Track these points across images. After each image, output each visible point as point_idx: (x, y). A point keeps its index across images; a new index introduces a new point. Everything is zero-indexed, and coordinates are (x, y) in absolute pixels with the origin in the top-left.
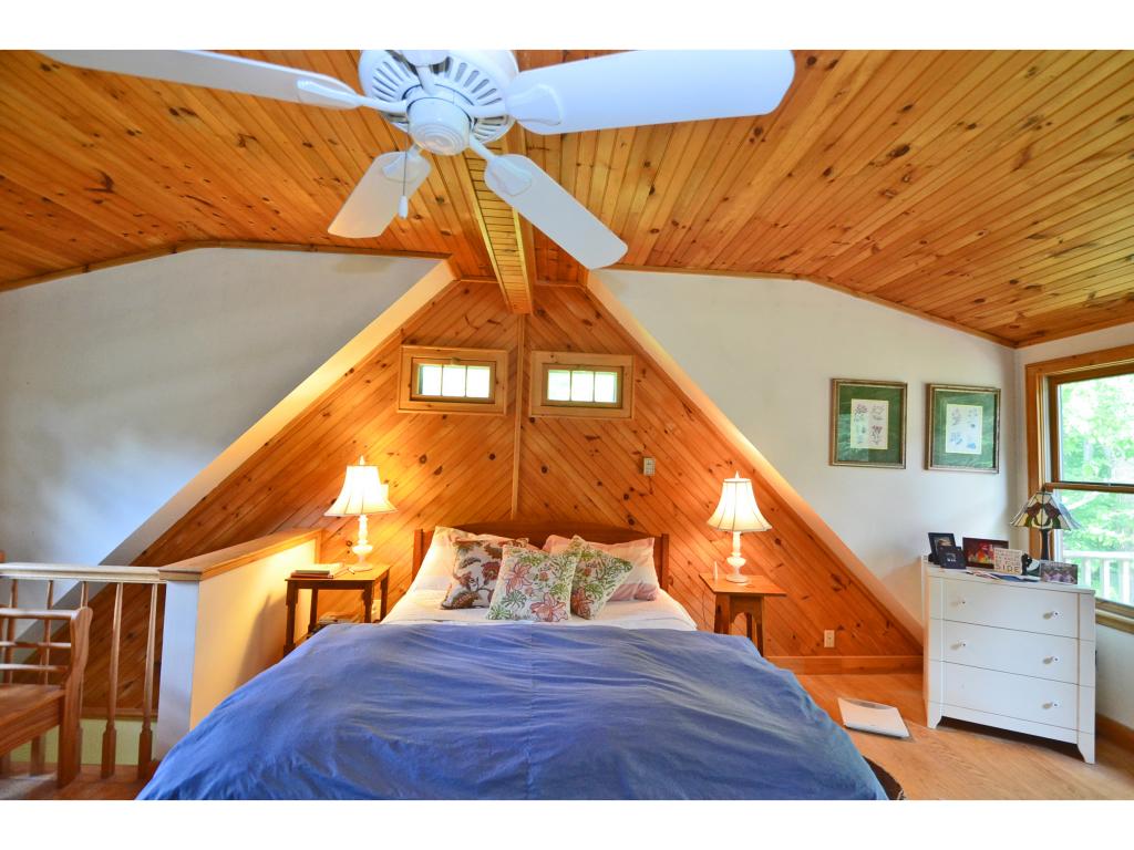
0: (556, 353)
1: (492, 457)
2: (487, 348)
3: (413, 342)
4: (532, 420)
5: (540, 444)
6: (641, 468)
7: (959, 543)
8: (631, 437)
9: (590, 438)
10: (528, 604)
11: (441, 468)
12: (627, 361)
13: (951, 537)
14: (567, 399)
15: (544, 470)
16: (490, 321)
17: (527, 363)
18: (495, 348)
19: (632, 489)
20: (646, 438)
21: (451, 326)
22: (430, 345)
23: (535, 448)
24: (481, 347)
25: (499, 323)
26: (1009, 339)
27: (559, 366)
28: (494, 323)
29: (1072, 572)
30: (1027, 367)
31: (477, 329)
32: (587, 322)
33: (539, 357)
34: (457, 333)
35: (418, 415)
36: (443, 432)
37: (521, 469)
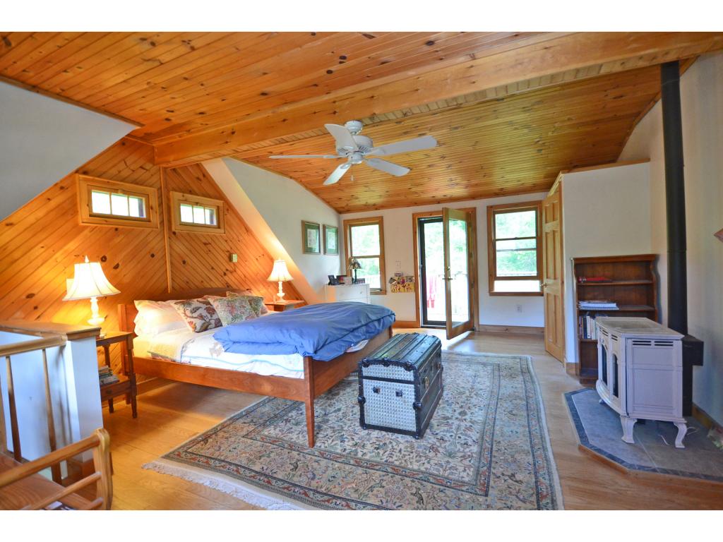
0: (185, 195)
1: (153, 256)
2: (141, 185)
3: (85, 173)
4: (174, 233)
5: (180, 248)
6: (230, 259)
7: (335, 278)
8: (225, 244)
9: (205, 244)
10: (244, 318)
11: (118, 265)
12: (220, 203)
13: (333, 276)
14: (192, 222)
15: (184, 262)
16: (141, 167)
17: (168, 199)
18: (146, 186)
19: (227, 270)
20: (230, 243)
21: (113, 166)
22: (99, 177)
23: (178, 250)
24: (137, 184)
25: (147, 170)
26: (340, 211)
27: (186, 202)
28: (144, 169)
29: (363, 280)
30: (344, 221)
31: (133, 171)
32: (198, 178)
33: (176, 195)
34: (120, 172)
35: (96, 227)
36: (117, 240)
37: (172, 263)
